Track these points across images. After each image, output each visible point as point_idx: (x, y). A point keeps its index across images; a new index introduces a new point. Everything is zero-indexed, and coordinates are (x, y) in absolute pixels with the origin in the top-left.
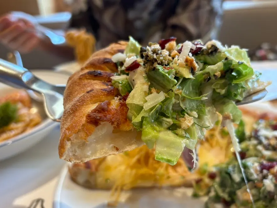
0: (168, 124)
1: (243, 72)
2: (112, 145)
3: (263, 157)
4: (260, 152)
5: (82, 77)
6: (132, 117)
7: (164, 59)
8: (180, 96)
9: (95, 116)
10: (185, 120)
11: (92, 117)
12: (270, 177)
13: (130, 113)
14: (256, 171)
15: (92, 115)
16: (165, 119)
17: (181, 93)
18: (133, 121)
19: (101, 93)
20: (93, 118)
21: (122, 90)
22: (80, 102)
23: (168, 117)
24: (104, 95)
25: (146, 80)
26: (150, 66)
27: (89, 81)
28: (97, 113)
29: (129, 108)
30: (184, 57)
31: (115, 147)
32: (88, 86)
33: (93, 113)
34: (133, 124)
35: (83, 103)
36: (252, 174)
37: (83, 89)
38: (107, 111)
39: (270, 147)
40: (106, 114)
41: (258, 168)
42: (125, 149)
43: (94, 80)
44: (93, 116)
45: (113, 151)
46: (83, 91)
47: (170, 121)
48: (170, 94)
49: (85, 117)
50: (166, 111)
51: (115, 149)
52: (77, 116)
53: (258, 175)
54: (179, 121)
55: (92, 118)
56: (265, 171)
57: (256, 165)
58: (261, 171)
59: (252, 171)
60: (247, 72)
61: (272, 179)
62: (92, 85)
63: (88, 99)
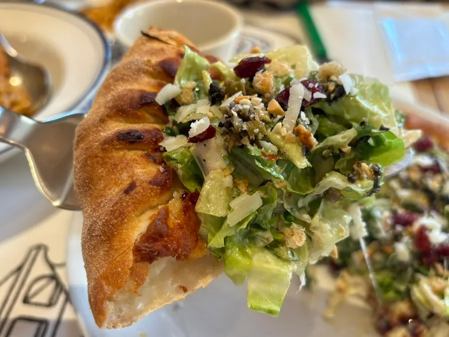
0: (266, 241)
1: (385, 140)
2: (176, 286)
3: (397, 199)
4: (393, 190)
5: (107, 146)
6: (207, 235)
7: (259, 132)
8: (285, 192)
9: (147, 249)
10: (292, 235)
11: (144, 252)
12: (406, 239)
13: (203, 229)
14: (386, 224)
15: (144, 248)
16: (260, 233)
17: (285, 187)
18: (210, 244)
19: (150, 193)
20: (145, 254)
21: (183, 175)
22: (116, 218)
23: (264, 230)
24: (156, 195)
25: (228, 162)
26: (235, 142)
27: (121, 153)
28: (152, 242)
29: (202, 220)
30: (293, 121)
31: (181, 286)
32: (121, 169)
33: (144, 243)
34: (210, 249)
35: (123, 220)
36: (378, 231)
37: (113, 177)
38: (167, 236)
39: (409, 184)
40: (165, 241)
41: (389, 222)
42: (196, 285)
43: (130, 150)
44: (145, 250)
45: (178, 292)
46: (114, 182)
47: (269, 236)
48: (269, 191)
49: (131, 252)
50: (262, 221)
51: (182, 289)
52: (116, 250)
53: (387, 231)
54: (283, 233)
55: (143, 254)
56: (399, 228)
57: (387, 214)
58: (393, 227)
59: (379, 225)
60: (393, 144)
61: (407, 243)
62: (128, 163)
63: (130, 209)
